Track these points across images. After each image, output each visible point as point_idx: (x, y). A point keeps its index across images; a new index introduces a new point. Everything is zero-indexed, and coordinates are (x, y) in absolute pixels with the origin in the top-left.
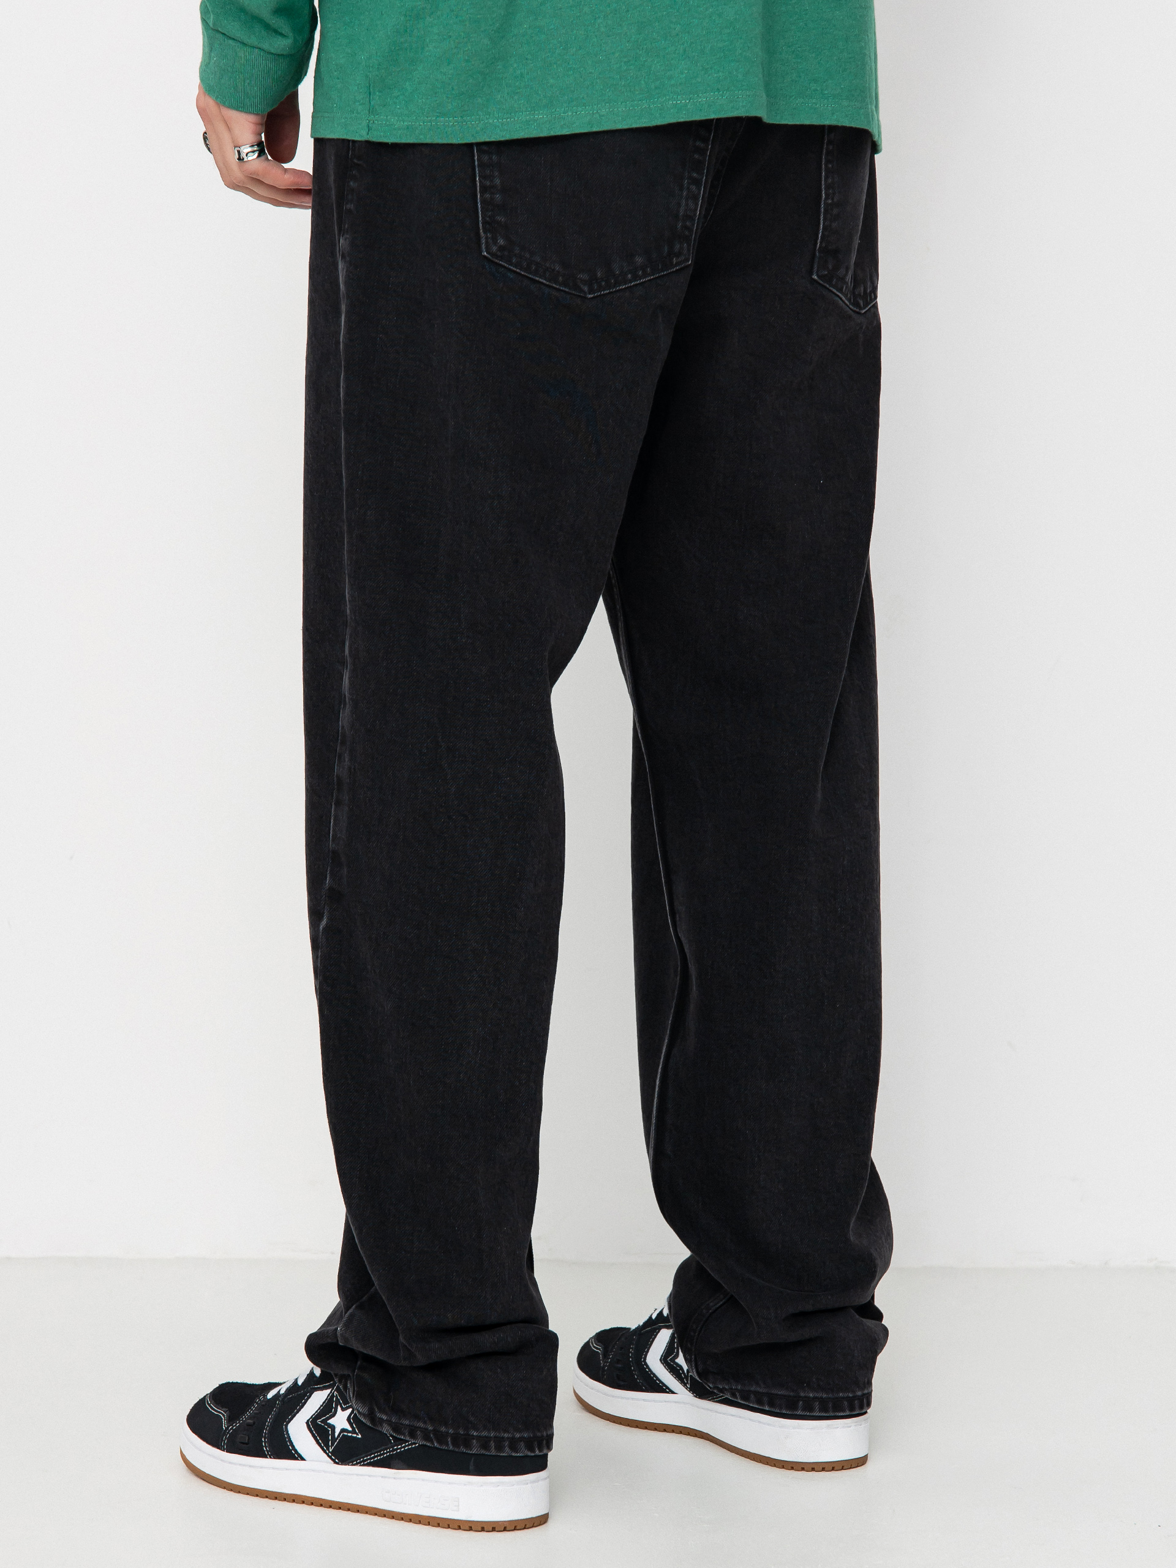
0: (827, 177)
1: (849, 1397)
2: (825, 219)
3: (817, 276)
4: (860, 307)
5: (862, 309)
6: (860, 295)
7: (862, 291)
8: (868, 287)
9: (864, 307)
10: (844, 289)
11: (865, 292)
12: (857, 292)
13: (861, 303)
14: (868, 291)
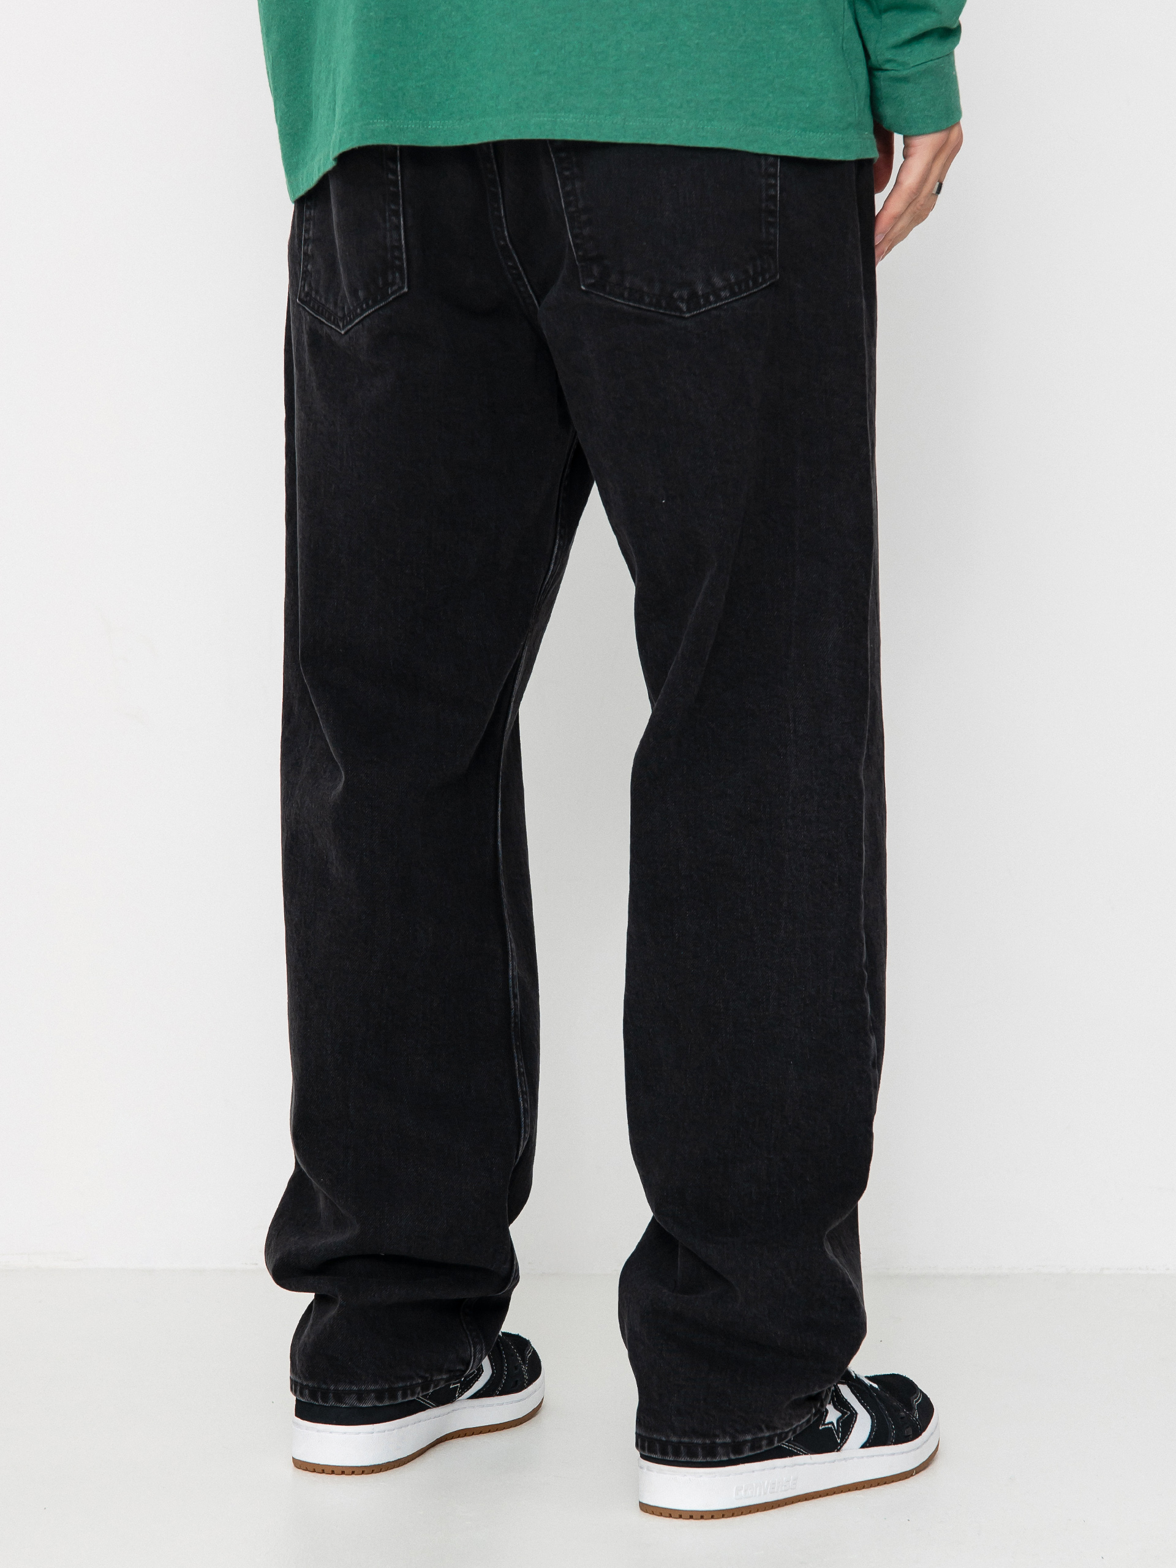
0: (564, 186)
1: (662, 1441)
2: (572, 229)
3: (584, 285)
4: (681, 311)
5: (684, 312)
6: (681, 298)
7: (685, 294)
8: (700, 289)
9: (689, 311)
10: (626, 294)
11: (693, 295)
12: (675, 295)
13: (684, 307)
14: (700, 293)
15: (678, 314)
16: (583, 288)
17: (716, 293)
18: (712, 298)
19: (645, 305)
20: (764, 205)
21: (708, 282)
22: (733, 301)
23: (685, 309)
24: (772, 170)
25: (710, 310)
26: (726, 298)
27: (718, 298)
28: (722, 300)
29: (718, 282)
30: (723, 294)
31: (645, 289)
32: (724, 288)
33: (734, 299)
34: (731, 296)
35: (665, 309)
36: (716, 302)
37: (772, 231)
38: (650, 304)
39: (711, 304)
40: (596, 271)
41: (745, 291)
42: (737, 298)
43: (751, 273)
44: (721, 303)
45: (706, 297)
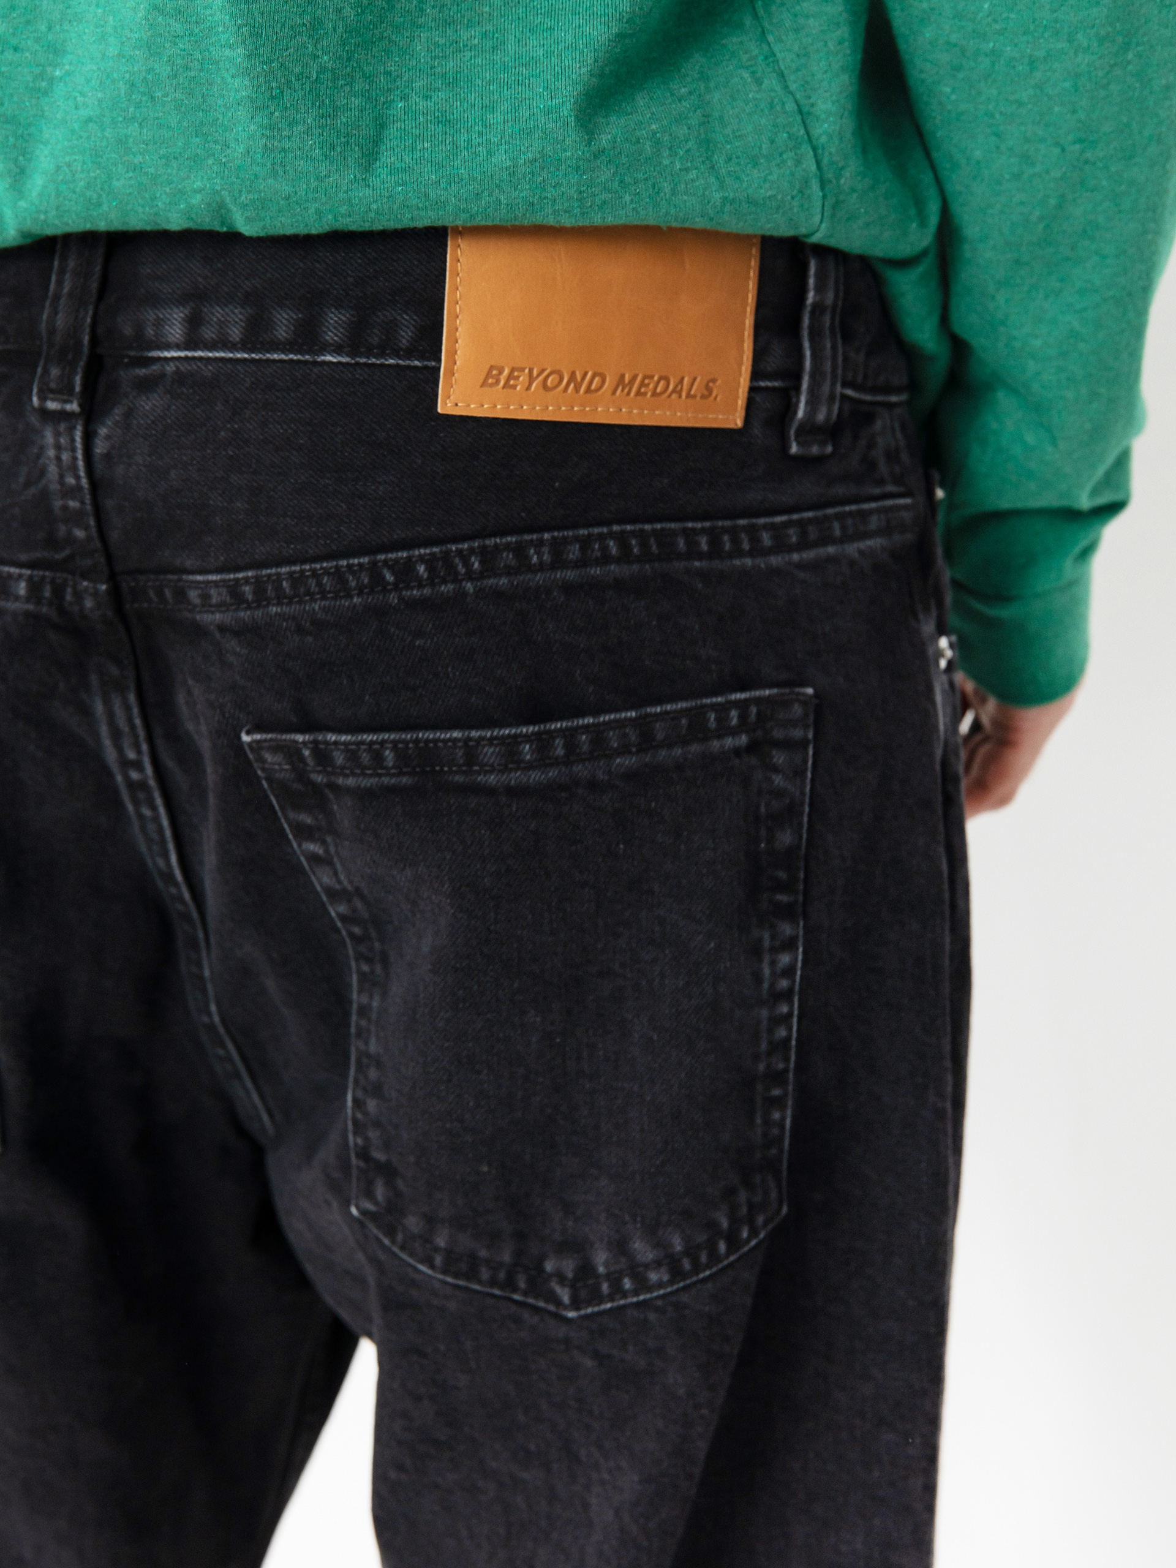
3: (357, 1207)
4: (558, 1303)
5: (566, 1308)
6: (561, 1278)
7: (569, 1266)
8: (601, 1260)
9: (576, 1304)
10: (438, 1260)
11: (586, 1270)
12: (549, 1266)
13: (565, 1296)
14: (601, 1270)
15: (551, 1308)
16: (354, 1211)
17: (637, 1272)
18: (627, 1284)
19: (480, 1282)
20: (761, 1067)
21: (620, 1247)
22: (678, 1290)
23: (566, 1299)
24: (784, 983)
25: (624, 1307)
26: (660, 1285)
27: (642, 1285)
28: (649, 1289)
29: (642, 1249)
30: (653, 1277)
31: (483, 1253)
32: (658, 1264)
33: (681, 1284)
34: (671, 1282)
35: (525, 1294)
36: (636, 1293)
37: (776, 1116)
38: (493, 1283)
39: (625, 1295)
40: (380, 1191)
41: (708, 1267)
42: (688, 1282)
43: (725, 1224)
44: (648, 1296)
45: (615, 1281)
